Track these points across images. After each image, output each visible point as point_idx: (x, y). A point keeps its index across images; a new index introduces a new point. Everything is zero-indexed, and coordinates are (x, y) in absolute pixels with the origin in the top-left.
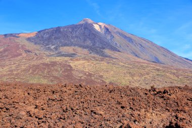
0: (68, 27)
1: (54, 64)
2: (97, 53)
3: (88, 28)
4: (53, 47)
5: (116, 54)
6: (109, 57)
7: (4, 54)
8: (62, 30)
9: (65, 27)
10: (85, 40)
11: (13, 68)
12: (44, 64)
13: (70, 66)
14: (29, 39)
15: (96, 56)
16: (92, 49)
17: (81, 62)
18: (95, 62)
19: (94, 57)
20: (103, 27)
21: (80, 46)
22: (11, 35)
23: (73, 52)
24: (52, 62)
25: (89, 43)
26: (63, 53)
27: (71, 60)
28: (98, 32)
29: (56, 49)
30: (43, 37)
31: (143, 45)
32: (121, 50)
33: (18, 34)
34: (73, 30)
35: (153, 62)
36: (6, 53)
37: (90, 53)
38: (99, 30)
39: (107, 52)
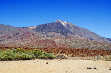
0: (50, 24)
1: (47, 40)
2: (64, 35)
3: (59, 24)
4: (44, 33)
5: (73, 36)
6: (70, 37)
7: (24, 36)
8: (48, 25)
9: (49, 24)
10: (58, 30)
11: (29, 42)
12: (42, 40)
13: (54, 41)
14: (33, 29)
15: (64, 36)
16: (62, 33)
17: (59, 39)
18: (65, 39)
19: (64, 37)
20: (66, 23)
21: (56, 32)
22: (25, 27)
23: (53, 35)
24: (46, 39)
25: (60, 31)
26: (49, 35)
27: (54, 38)
28: (64, 26)
29: (46, 33)
30: (39, 28)
31: (84, 31)
32: (74, 34)
33: (28, 27)
34: (53, 25)
35: (90, 39)
36: (25, 36)
37: (61, 35)
38: (64, 25)
39: (69, 35)
